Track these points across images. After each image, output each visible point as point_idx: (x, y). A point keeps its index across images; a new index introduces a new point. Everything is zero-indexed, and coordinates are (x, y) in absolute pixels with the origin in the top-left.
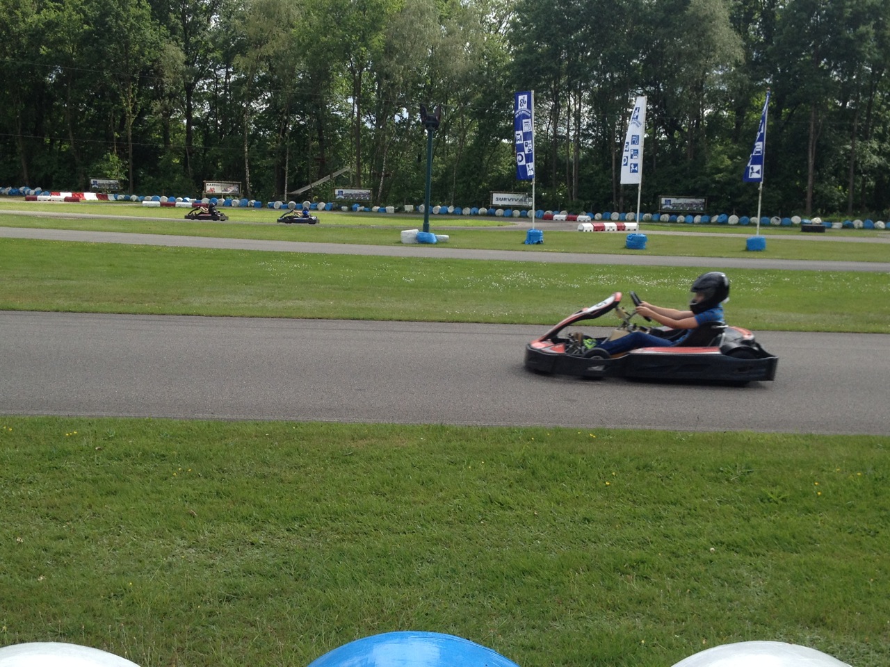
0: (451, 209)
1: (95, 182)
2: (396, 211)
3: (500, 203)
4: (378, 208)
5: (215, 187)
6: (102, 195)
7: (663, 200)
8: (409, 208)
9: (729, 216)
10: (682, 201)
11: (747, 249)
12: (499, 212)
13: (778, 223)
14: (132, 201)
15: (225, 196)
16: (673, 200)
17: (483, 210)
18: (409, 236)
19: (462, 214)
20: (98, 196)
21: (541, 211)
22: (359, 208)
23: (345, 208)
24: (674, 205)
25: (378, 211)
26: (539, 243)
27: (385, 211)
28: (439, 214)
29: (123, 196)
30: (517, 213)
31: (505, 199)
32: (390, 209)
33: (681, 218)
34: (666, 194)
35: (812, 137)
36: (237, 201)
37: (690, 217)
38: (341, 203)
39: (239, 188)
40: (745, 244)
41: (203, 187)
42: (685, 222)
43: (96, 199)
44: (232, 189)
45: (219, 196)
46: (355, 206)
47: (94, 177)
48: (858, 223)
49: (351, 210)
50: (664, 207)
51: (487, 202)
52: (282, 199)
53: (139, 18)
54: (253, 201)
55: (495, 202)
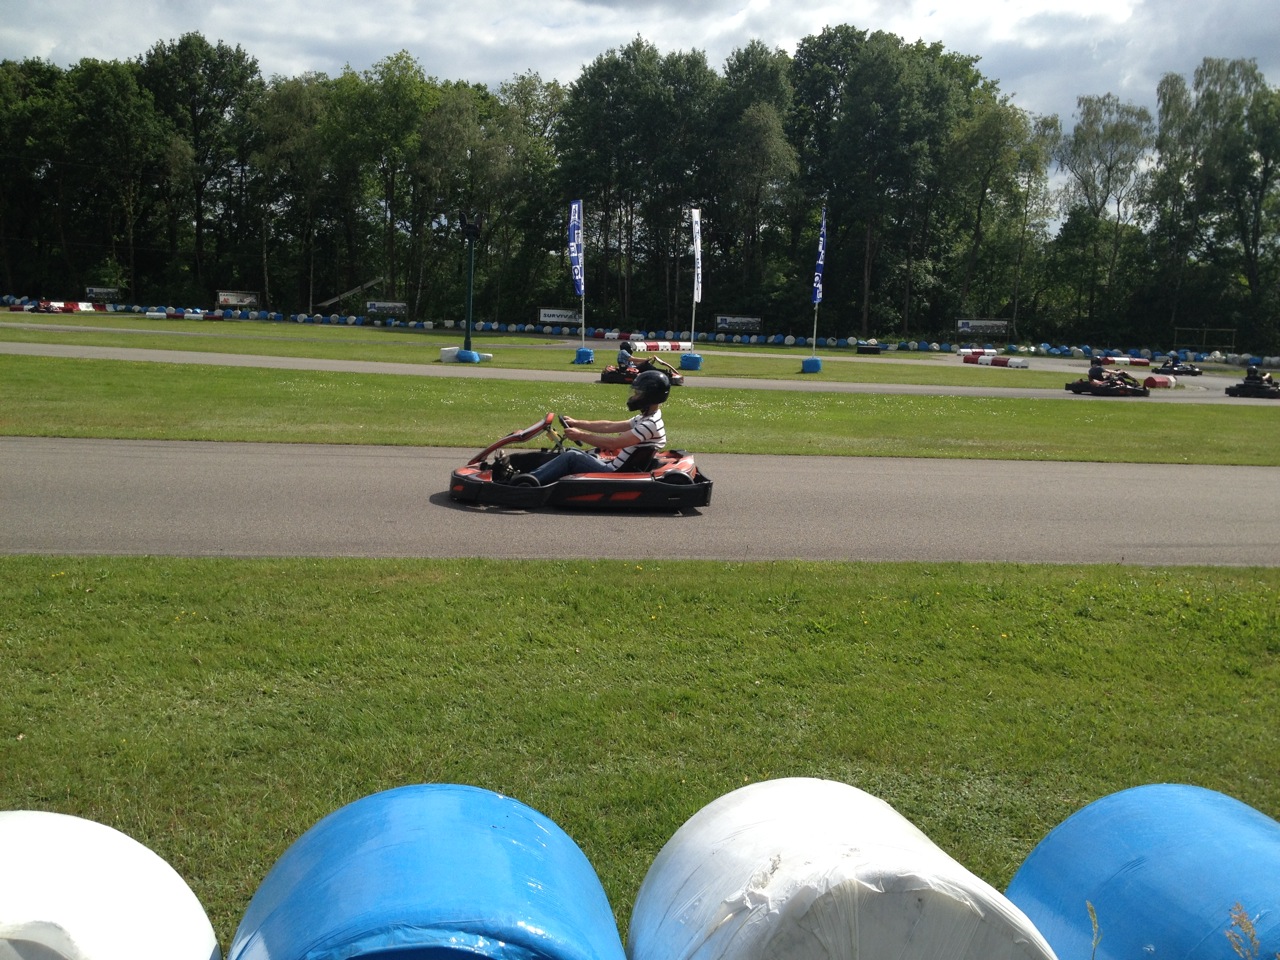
0: (495, 326)
1: (91, 291)
2: (435, 327)
3: (548, 320)
4: (415, 323)
5: (230, 298)
6: (99, 304)
7: (719, 319)
8: (449, 323)
9: (785, 336)
10: (738, 320)
11: (803, 371)
12: (548, 329)
13: (834, 344)
14: (133, 312)
15: (241, 307)
16: (729, 319)
17: (530, 327)
18: (450, 354)
19: (507, 331)
20: (94, 306)
21: (592, 329)
22: (394, 323)
23: (378, 322)
24: (730, 324)
25: (415, 326)
26: (589, 362)
27: (423, 326)
28: (483, 330)
29: (124, 307)
30: (566, 330)
31: (554, 316)
32: (429, 324)
33: (737, 338)
34: (722, 312)
35: (868, 256)
36: (255, 313)
37: (746, 337)
38: (374, 316)
39: (257, 298)
40: (801, 365)
41: (216, 298)
42: (741, 342)
43: (91, 309)
44: (247, 301)
45: (234, 307)
46: (389, 320)
47: (89, 285)
48: (913, 344)
49: (385, 325)
50: (720, 326)
51: (534, 318)
52: (306, 312)
53: (141, 108)
54: (273, 314)
55: (542, 319)
